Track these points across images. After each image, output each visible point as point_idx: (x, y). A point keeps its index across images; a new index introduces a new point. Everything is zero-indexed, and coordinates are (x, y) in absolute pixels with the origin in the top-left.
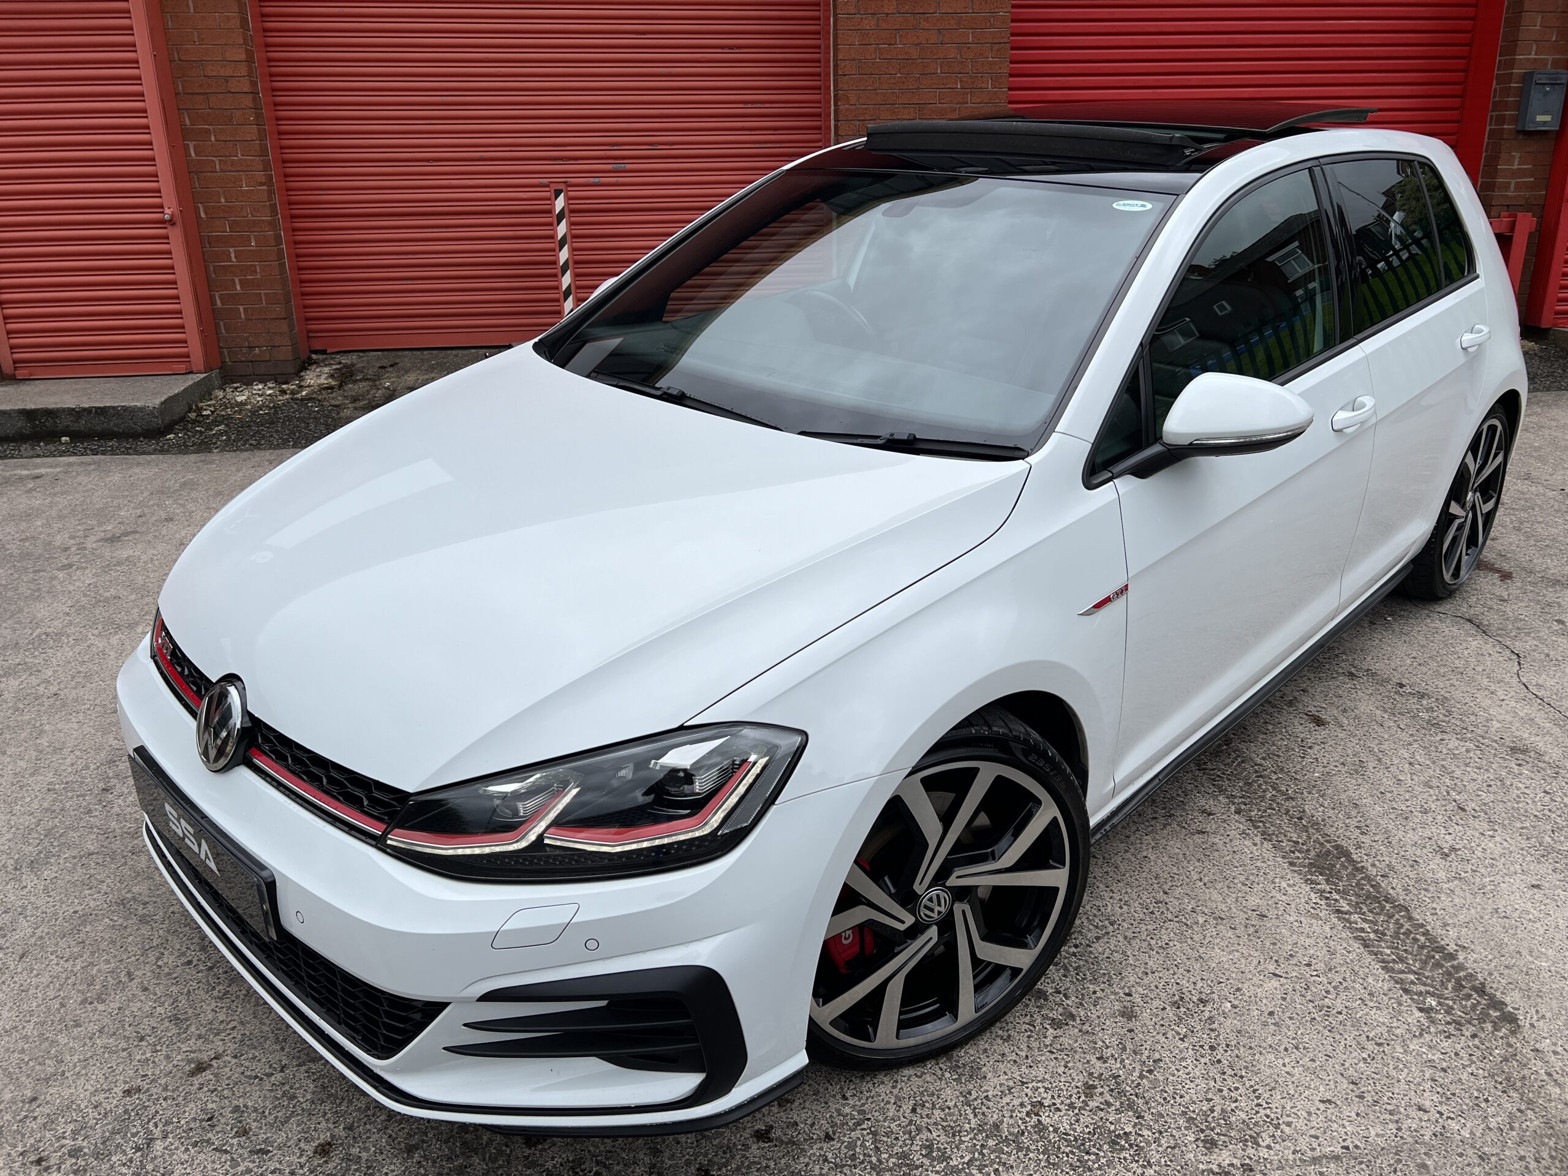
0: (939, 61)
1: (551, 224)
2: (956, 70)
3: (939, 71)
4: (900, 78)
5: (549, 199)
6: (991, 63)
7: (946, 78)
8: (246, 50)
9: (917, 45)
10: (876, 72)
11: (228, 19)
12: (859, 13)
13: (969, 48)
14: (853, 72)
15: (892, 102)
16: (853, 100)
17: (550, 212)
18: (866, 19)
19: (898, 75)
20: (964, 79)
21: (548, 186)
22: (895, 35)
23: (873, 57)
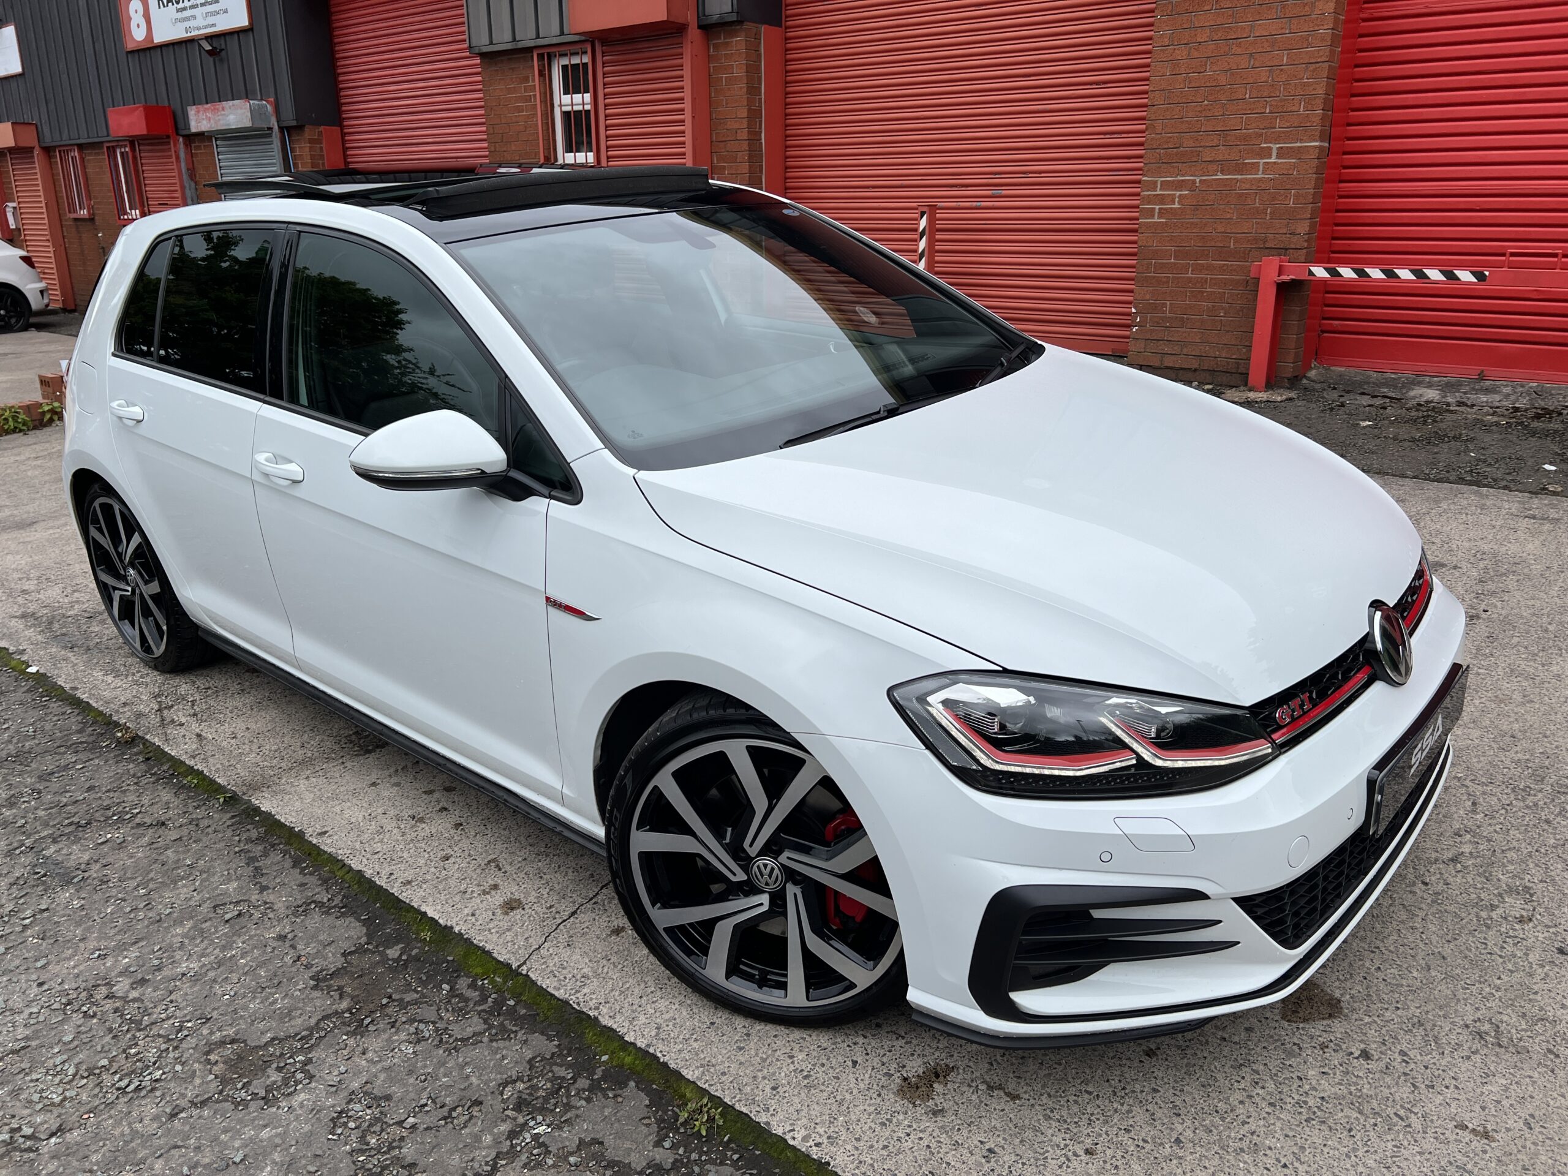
0: (1249, 86)
1: (915, 240)
2: (1265, 94)
3: (1247, 96)
4: (1207, 105)
5: (916, 220)
6: (1305, 85)
7: (1255, 101)
8: (749, 110)
9: (1227, 71)
10: (1184, 101)
11: (741, 88)
12: (1173, 45)
13: (1281, 70)
14: (1162, 102)
15: (1196, 129)
16: (1159, 129)
17: (916, 230)
18: (1178, 49)
19: (1206, 102)
20: (1273, 103)
21: (917, 209)
22: (1206, 62)
23: (1182, 86)
